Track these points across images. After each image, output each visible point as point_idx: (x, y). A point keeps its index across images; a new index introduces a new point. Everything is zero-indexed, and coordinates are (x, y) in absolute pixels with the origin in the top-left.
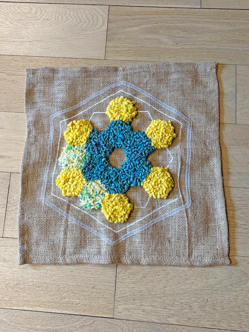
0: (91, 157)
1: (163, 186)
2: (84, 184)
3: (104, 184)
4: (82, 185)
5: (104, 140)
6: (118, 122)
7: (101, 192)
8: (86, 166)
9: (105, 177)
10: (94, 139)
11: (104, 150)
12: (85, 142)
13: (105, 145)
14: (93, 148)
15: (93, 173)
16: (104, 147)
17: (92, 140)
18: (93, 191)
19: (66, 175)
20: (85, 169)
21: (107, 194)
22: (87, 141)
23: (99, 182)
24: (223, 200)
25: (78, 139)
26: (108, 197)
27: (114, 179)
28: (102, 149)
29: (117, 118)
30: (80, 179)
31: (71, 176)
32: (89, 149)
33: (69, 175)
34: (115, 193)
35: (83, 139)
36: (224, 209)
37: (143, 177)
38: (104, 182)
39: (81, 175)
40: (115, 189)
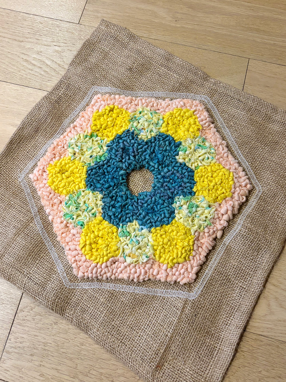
0: (108, 161)
1: (175, 251)
2: (79, 188)
3: (104, 202)
4: (77, 187)
5: (137, 150)
6: (168, 138)
7: (93, 211)
8: (95, 168)
9: (111, 195)
10: (124, 141)
11: (129, 161)
12: (112, 138)
13: (134, 156)
14: (117, 151)
15: (98, 182)
16: (132, 158)
17: (121, 141)
18: (85, 202)
19: (66, 164)
20: (92, 170)
21: (99, 217)
22: (115, 139)
23: (100, 196)
24: (245, 318)
25: (106, 131)
26: (98, 221)
27: (120, 204)
28: (127, 158)
29: (170, 133)
30: (79, 179)
31: (71, 169)
32: (112, 149)
33: (70, 167)
34: (110, 222)
35: (111, 134)
36: (240, 331)
37: (158, 223)
38: (106, 200)
39: (84, 176)
40: (112, 217)
